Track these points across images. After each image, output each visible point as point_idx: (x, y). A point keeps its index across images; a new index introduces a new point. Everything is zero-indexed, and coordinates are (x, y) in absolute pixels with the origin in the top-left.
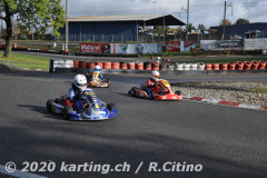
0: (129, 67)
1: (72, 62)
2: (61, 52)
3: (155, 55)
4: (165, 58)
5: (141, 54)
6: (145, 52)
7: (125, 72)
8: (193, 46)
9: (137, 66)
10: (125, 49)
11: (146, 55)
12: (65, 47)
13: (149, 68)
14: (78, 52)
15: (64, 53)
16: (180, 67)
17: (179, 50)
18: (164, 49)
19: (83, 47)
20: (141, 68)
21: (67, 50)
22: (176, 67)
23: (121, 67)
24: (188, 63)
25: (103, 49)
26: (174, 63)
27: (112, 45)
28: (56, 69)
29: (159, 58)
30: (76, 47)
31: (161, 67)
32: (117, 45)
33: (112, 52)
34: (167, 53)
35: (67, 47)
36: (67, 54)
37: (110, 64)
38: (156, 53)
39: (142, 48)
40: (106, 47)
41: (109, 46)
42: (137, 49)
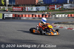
0: (36, 16)
1: (12, 15)
2: (5, 11)
3: (44, 11)
4: (49, 12)
5: (39, 11)
7: (34, 18)
8: (60, 7)
9: (39, 16)
11: (40, 11)
12: (6, 8)
14: (12, 10)
15: (6, 11)
16: (57, 16)
17: (54, 9)
18: (48, 8)
20: (41, 17)
21: (7, 10)
22: (55, 16)
24: (60, 14)
25: (22, 9)
26: (54, 14)
28: (5, 17)
29: (46, 12)
30: (11, 9)
31: (49, 16)
32: (28, 7)
33: (26, 10)
34: (49, 10)
35: (7, 8)
36: (7, 11)
37: (28, 15)
38: (45, 10)
39: (39, 8)
40: (24, 8)
41: (25, 8)
42: (37, 9)
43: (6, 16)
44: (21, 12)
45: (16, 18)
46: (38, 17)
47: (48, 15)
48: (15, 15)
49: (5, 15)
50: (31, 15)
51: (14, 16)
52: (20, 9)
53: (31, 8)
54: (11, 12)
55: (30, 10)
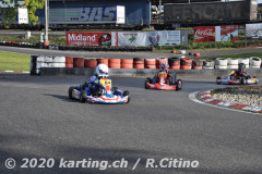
0: (146, 65)
1: (63, 59)
2: (38, 46)
3: (178, 48)
4: (193, 51)
5: (157, 46)
6: (162, 43)
7: (141, 73)
8: (235, 34)
9: (158, 64)
10: (133, 39)
11: (164, 48)
12: (44, 37)
13: (177, 66)
14: (63, 44)
15: (44, 46)
16: (224, 64)
17: (213, 39)
18: (190, 37)
19: (72, 37)
21: (47, 43)
22: (217, 64)
23: (135, 65)
24: (234, 57)
25: (100, 40)
26: (214, 59)
27: (113, 34)
28: (41, 69)
29: (184, 52)
30: (60, 38)
31: (194, 65)
32: (121, 34)
33: (113, 44)
34: (195, 44)
35: (47, 37)
36: (47, 48)
37: (119, 61)
38: (178, 43)
39: (158, 38)
40: (105, 37)
41: (109, 36)
42: (150, 39)
43: (43, 65)
44: (97, 50)
45: (77, 71)
46: (154, 67)
47: (190, 61)
48: (75, 59)
49: (38, 59)
50: (132, 61)
51: (71, 66)
52: (93, 38)
53: (130, 37)
54: (61, 48)
55: (128, 43)
